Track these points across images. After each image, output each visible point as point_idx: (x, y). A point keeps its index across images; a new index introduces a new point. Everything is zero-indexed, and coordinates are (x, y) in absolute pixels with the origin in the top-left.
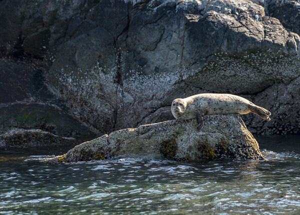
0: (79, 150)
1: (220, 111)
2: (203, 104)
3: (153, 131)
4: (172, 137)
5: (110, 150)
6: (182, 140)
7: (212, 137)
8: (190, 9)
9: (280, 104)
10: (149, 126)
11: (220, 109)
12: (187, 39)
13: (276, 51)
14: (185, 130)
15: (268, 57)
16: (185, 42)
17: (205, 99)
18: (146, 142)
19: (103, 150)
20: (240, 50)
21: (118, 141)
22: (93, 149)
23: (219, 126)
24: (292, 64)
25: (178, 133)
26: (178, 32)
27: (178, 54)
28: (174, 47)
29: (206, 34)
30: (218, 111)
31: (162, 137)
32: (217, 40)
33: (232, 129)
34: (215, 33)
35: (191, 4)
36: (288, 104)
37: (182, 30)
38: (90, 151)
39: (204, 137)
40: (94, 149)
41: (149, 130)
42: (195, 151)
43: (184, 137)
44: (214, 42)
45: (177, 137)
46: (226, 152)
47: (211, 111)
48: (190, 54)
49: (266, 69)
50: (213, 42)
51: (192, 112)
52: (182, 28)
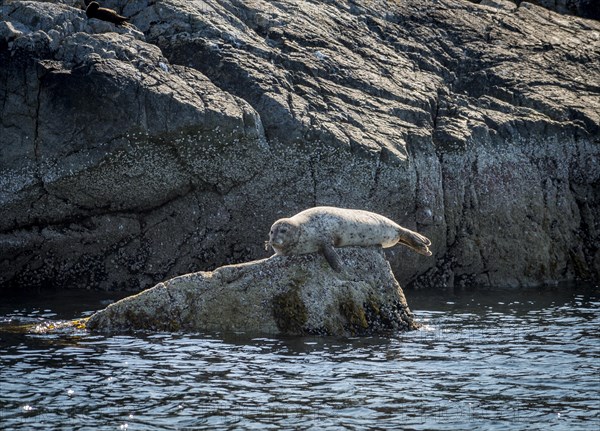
0: (121, 312)
1: (360, 240)
2: (330, 227)
3: (251, 277)
4: (289, 288)
5: (178, 312)
6: (309, 295)
7: (356, 288)
8: (40, 50)
9: (208, 231)
10: (241, 268)
11: (360, 234)
12: (48, 106)
13: (228, 131)
14: (310, 276)
15: (212, 142)
16: (41, 112)
17: (332, 217)
18: (242, 298)
19: (166, 312)
20: (172, 128)
21: (189, 295)
22: (146, 309)
23: (358, 268)
24: (245, 156)
25: (297, 282)
26: (23, 94)
27: (24, 134)
28: (13, 121)
29: (100, 97)
30: (357, 240)
31: (269, 289)
32: (129, 109)
33: (379, 275)
34: (121, 96)
35: (38, 39)
36: (220, 230)
37: (33, 90)
38: (143, 314)
39: (345, 289)
40: (149, 311)
41: (241, 276)
42: (336, 314)
43: (314, 289)
44: (123, 112)
45: (297, 288)
46: (378, 317)
47: (346, 239)
48: (57, 134)
49: (198, 164)
50: (120, 111)
51: (312, 240)
52: (33, 84)
